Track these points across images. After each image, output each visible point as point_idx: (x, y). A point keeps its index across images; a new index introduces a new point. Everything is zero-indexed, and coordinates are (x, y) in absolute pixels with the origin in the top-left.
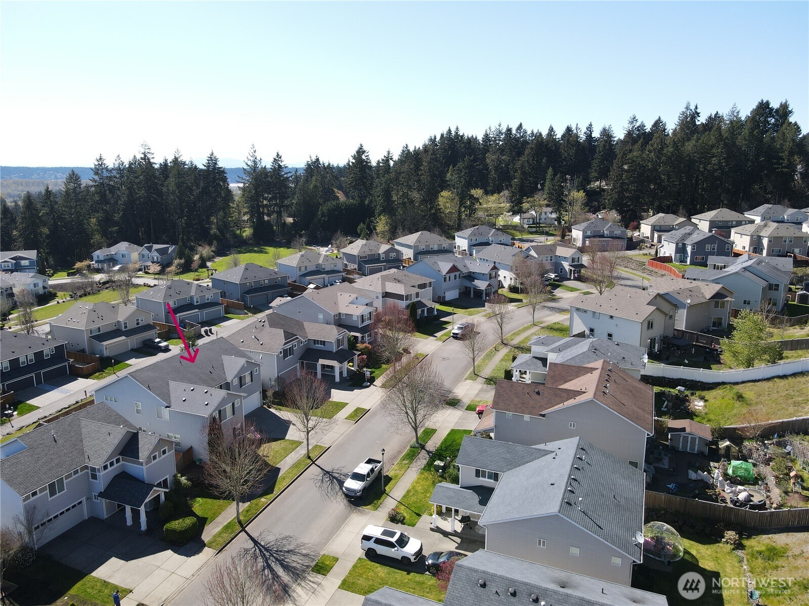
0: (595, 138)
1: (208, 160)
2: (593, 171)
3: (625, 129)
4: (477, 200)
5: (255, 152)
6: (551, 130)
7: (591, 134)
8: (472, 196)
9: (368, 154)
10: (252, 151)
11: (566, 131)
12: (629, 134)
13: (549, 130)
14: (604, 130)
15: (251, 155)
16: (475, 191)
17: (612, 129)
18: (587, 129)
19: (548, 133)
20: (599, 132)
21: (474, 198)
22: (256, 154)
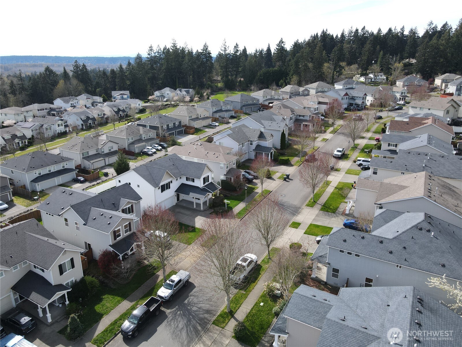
0: (405, 35)
1: (204, 47)
2: (406, 53)
3: (425, 29)
4: (343, 68)
5: (225, 42)
6: (380, 30)
7: (403, 32)
8: (340, 65)
9: (285, 44)
10: (224, 42)
11: (388, 31)
12: (427, 32)
13: (378, 30)
14: (412, 30)
15: (224, 44)
16: (342, 63)
17: (417, 29)
18: (401, 29)
19: (378, 32)
20: (408, 31)
21: (342, 67)
22: (226, 44)
